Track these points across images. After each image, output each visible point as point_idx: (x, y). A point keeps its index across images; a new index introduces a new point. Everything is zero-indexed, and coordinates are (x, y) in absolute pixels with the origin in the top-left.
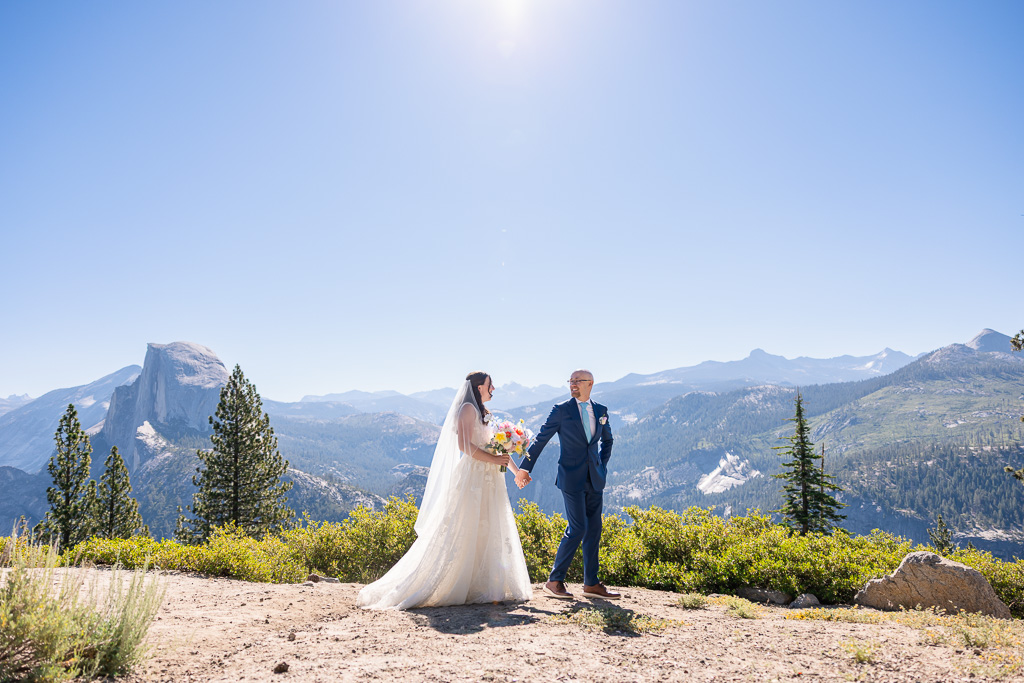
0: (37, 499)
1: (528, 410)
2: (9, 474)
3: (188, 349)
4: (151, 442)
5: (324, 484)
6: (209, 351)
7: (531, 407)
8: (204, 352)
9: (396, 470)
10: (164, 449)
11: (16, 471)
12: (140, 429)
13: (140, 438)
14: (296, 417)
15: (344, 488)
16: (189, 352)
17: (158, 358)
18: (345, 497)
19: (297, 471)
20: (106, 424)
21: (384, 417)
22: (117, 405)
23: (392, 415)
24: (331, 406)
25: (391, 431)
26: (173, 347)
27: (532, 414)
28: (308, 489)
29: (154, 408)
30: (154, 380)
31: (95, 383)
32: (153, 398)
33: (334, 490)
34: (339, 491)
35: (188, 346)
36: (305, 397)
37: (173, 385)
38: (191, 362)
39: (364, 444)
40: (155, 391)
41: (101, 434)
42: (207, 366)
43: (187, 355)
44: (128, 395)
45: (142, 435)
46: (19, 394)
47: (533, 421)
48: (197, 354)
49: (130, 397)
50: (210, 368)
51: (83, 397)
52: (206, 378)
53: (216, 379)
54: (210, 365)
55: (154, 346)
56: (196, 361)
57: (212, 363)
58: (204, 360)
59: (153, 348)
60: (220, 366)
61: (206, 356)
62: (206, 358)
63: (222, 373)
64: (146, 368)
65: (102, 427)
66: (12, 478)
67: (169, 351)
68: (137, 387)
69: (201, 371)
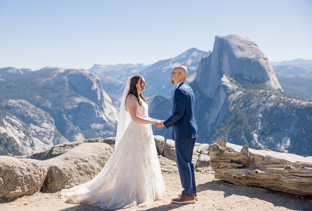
2: (160, 99)
3: (237, 38)
4: (230, 86)
6: (248, 38)
8: (246, 39)
10: (237, 90)
11: (163, 98)
12: (223, 79)
13: (224, 83)
16: (238, 39)
22: (202, 67)
24: (290, 68)
26: (230, 37)
30: (220, 55)
32: (220, 64)
35: (237, 36)
37: (231, 55)
38: (241, 44)
40: (221, 60)
41: (195, 81)
42: (249, 46)
43: (238, 41)
45: (224, 82)
48: (244, 41)
49: (208, 63)
50: (251, 47)
52: (250, 53)
53: (255, 53)
54: (250, 46)
55: (219, 37)
56: (243, 44)
57: (251, 45)
58: (247, 43)
59: (219, 39)
60: (256, 46)
61: (248, 41)
62: (247, 42)
63: (257, 50)
64: (216, 49)
65: (194, 78)
66: (161, 101)
67: (228, 39)
68: (211, 59)
69: (246, 49)
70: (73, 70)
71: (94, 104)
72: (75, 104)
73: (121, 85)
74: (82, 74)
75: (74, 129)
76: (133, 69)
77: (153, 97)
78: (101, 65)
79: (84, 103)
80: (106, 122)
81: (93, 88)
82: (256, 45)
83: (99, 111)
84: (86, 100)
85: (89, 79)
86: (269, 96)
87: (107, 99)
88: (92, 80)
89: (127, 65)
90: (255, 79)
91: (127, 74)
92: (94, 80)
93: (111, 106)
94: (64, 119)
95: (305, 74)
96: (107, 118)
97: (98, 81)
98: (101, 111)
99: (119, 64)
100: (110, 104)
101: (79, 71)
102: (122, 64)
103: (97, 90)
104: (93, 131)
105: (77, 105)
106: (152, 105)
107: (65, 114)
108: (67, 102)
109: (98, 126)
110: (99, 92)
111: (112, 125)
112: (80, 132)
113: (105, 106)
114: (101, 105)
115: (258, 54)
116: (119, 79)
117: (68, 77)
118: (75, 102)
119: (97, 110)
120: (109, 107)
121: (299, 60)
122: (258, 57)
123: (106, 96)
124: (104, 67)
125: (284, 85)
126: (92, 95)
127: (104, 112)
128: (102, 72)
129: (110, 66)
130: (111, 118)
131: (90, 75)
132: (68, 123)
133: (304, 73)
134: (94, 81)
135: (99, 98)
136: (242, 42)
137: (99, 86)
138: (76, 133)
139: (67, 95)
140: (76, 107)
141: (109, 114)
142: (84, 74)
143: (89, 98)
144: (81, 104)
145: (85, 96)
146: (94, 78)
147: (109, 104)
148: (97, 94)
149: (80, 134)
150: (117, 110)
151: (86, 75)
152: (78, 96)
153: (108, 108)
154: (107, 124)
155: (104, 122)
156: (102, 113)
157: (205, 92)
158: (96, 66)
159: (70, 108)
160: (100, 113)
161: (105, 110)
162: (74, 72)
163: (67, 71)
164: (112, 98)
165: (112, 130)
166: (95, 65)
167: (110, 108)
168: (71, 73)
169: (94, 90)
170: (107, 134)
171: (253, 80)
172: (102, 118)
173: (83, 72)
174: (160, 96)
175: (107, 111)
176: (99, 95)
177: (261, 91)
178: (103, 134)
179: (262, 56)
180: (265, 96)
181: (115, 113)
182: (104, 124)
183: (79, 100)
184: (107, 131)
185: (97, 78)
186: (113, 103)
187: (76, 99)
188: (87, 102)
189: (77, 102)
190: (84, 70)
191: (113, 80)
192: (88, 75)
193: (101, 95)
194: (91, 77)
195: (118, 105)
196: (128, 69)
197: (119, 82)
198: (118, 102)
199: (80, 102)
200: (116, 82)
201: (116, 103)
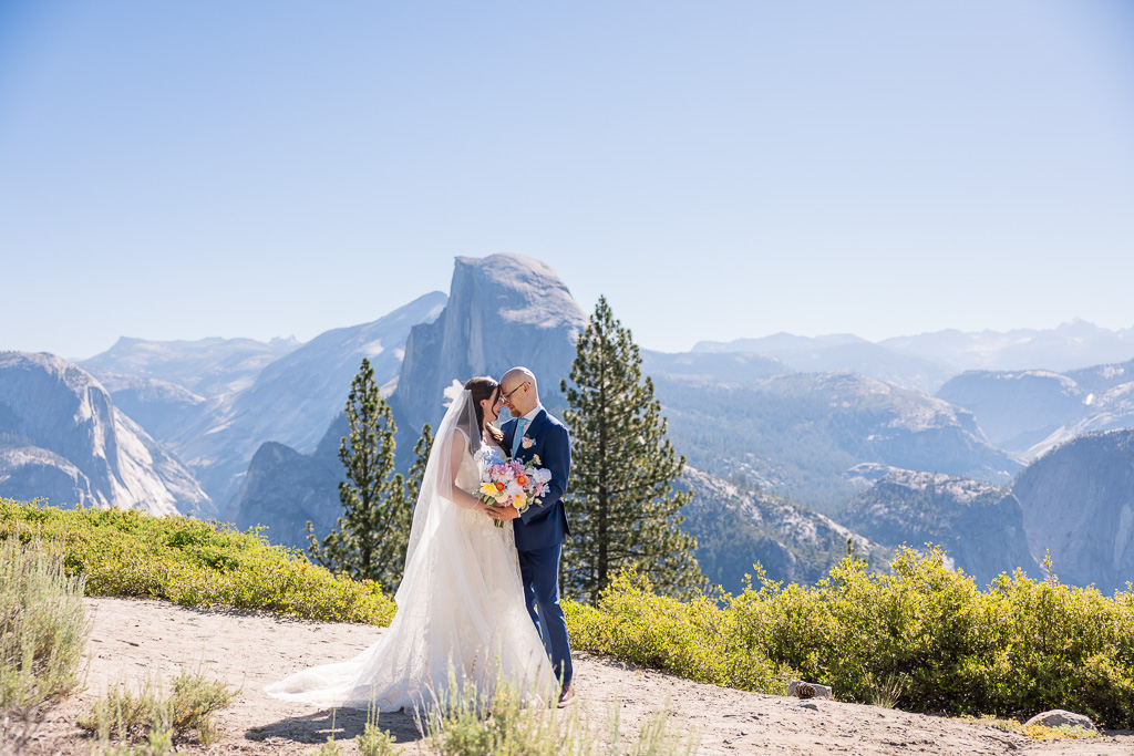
0: (313, 492)
1: (1108, 373)
2: (276, 453)
3: (514, 264)
5: (731, 490)
6: (545, 267)
7: (1115, 366)
8: (539, 270)
9: (854, 474)
11: (285, 450)
14: (685, 377)
15: (765, 499)
16: (515, 269)
17: (472, 282)
18: (766, 514)
20: (400, 383)
21: (835, 379)
22: (414, 353)
23: (849, 377)
24: (742, 360)
25: (846, 404)
26: (492, 261)
27: (1117, 380)
28: (704, 499)
29: (466, 360)
30: (465, 316)
31: (383, 320)
32: (465, 343)
33: (747, 501)
34: (757, 504)
35: (514, 260)
36: (700, 344)
37: (489, 318)
38: (519, 285)
39: (799, 427)
40: (467, 333)
41: (394, 398)
42: (543, 292)
43: (513, 274)
44: (430, 338)
46: (284, 336)
47: (1117, 392)
48: (529, 273)
49: (433, 342)
50: (547, 296)
51: (367, 341)
52: (543, 311)
53: (557, 314)
54: (548, 291)
55: (464, 261)
56: (526, 285)
57: (551, 287)
58: (539, 282)
59: (463, 264)
60: (565, 293)
61: (541, 276)
62: (541, 280)
63: (566, 304)
64: (455, 297)
65: (395, 387)
66: (281, 459)
67: (486, 268)
68: (442, 327)
69: (534, 300)
70: (13, 355)
71: (73, 471)
72: (7, 473)
73: (202, 405)
74: (42, 369)
76: (249, 355)
78: (145, 342)
79: (39, 467)
81: (76, 418)
82: (566, 289)
83: (90, 496)
84: (46, 458)
85: (64, 387)
87: (135, 455)
88: (77, 390)
89: (232, 341)
91: (228, 371)
92: (83, 391)
93: (147, 479)
95: (771, 380)
97: (96, 395)
98: (100, 495)
99: (207, 339)
100: (146, 471)
101: (31, 359)
102: (219, 338)
103: (90, 423)
105: (13, 474)
106: (250, 474)
110: (98, 433)
113: (118, 478)
114: (101, 473)
115: (567, 317)
116: (199, 389)
118: (7, 463)
119: (86, 493)
120: (139, 480)
122: (564, 327)
123: (131, 440)
124: (152, 348)
126: (74, 441)
127: (110, 496)
128: (146, 363)
129: (174, 345)
131: (72, 373)
133: (768, 378)
134: (82, 396)
135: (98, 452)
136: (524, 279)
137: (98, 409)
140: (9, 482)
141: (136, 505)
142: (50, 371)
143: (58, 451)
144: (28, 469)
145: (43, 444)
146: (82, 382)
147: (139, 472)
148: (92, 437)
150: (168, 490)
151: (55, 375)
152: (19, 446)
153: (134, 486)
156: (104, 500)
158: (125, 345)
160: (95, 503)
161: (119, 491)
162: (14, 362)
164: (155, 454)
166: (123, 340)
167: (143, 485)
169: (81, 425)
173: (46, 362)
174: (276, 444)
175: (126, 496)
176: (99, 440)
179: (575, 322)
181: (160, 503)
183: (21, 457)
185: (96, 383)
186: (158, 470)
187: (11, 455)
188: (48, 462)
189: (14, 463)
190: (52, 356)
191: (172, 393)
192: (63, 372)
193: (106, 442)
194: (74, 379)
195: (175, 475)
196: (234, 355)
197: (191, 398)
198: (176, 465)
199: (23, 462)
200: (181, 396)
201: (169, 468)
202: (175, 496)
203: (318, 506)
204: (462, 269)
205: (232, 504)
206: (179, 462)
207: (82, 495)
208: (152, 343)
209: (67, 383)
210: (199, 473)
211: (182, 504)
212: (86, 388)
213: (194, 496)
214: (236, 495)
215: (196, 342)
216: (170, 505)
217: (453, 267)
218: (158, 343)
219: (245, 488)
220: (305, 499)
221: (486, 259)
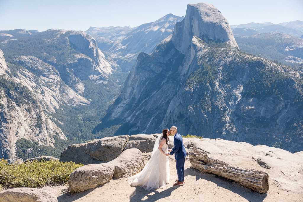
0: (153, 65)
2: (144, 55)
3: (205, 5)
4: (198, 45)
5: (275, 64)
6: (213, 6)
8: (212, 7)
9: (287, 59)
10: (204, 48)
11: (146, 54)
12: (193, 39)
13: (194, 43)
15: (284, 67)
16: (206, 7)
18: (285, 71)
19: (262, 59)
20: (173, 37)
21: (275, 35)
22: (177, 30)
23: (279, 34)
24: (245, 30)
25: (280, 41)
26: (199, 5)
29: (192, 31)
30: (191, 20)
32: (191, 27)
33: (280, 68)
34: (282, 68)
37: (200, 20)
38: (207, 11)
39: (268, 47)
40: (192, 24)
41: (171, 41)
42: (214, 13)
43: (205, 8)
44: (180, 26)
45: (194, 42)
46: (128, 26)
48: (210, 8)
49: (181, 27)
51: (154, 27)
52: (214, 18)
53: (219, 18)
54: (215, 12)
55: (190, 5)
56: (209, 11)
59: (190, 6)
60: (219, 13)
62: (213, 9)
63: (220, 16)
64: (188, 15)
65: (171, 38)
66: (145, 57)
67: (198, 7)
68: (184, 23)
69: (212, 15)
70: (73, 32)
71: (91, 59)
72: (76, 60)
73: (112, 44)
74: (80, 35)
75: (75, 79)
76: (122, 30)
77: (138, 53)
78: (96, 28)
79: (83, 59)
80: (101, 74)
81: (90, 47)
84: (84, 56)
85: (86, 39)
86: (228, 53)
87: (101, 55)
88: (89, 40)
89: (116, 27)
90: (218, 39)
91: (117, 35)
93: (105, 61)
94: (67, 72)
95: (257, 35)
96: (102, 71)
97: (93, 41)
99: (110, 27)
100: (104, 59)
101: (77, 32)
102: (113, 27)
103: (93, 48)
104: (91, 81)
105: (78, 60)
106: (138, 60)
107: (68, 67)
108: (69, 58)
109: (95, 77)
110: (95, 50)
111: (106, 76)
112: (81, 82)
113: (100, 61)
114: (96, 60)
115: (221, 19)
116: (111, 39)
117: (70, 37)
118: (76, 58)
119: (94, 65)
120: (103, 61)
121: (252, 23)
122: (221, 22)
123: (101, 53)
124: (98, 29)
125: (240, 44)
126: (90, 52)
127: (99, 66)
128: (97, 33)
129: (103, 28)
130: (105, 71)
131: (87, 36)
132: (71, 75)
133: (256, 34)
135: (95, 55)
137: (94, 45)
138: (78, 83)
139: (69, 52)
140: (77, 62)
141: (103, 67)
142: (82, 35)
143: (87, 55)
144: (80, 59)
145: (83, 53)
148: (94, 51)
149: (81, 84)
150: (110, 64)
151: (84, 36)
152: (78, 53)
153: (103, 63)
154: (102, 76)
155: (100, 73)
156: (98, 66)
157: (179, 50)
158: (91, 29)
159: (71, 63)
160: (96, 67)
161: (100, 64)
162: (74, 33)
163: (68, 32)
164: (105, 55)
165: (106, 80)
166: (91, 27)
168: (71, 34)
169: (91, 48)
170: (102, 82)
171: (217, 40)
172: (98, 70)
173: (81, 33)
174: (143, 53)
175: (101, 66)
176: (95, 52)
177: (223, 49)
178: (99, 83)
179: (224, 21)
180: (226, 52)
181: (108, 67)
182: (99, 76)
183: (78, 56)
184: (102, 81)
185: (93, 38)
186: (106, 59)
187: (76, 56)
188: (85, 57)
189: (77, 58)
190: (82, 31)
191: (106, 40)
192: (85, 35)
193: (96, 52)
194: (88, 37)
195: (110, 60)
196: (118, 31)
197: (110, 41)
198: (110, 58)
199: (79, 57)
200: (108, 41)
201: (109, 59)
202: (111, 65)
203: (154, 68)
204: (190, 7)
205: (134, 68)
206: (111, 57)
207: (93, 65)
208: (97, 28)
209: (87, 38)
210: (115, 59)
211: (113, 67)
212: (91, 39)
213: (115, 65)
214: (134, 65)
215: (107, 28)
216: (110, 67)
217: (187, 7)
218: (99, 28)
219: (136, 64)
220: (151, 66)
221: (197, 4)
